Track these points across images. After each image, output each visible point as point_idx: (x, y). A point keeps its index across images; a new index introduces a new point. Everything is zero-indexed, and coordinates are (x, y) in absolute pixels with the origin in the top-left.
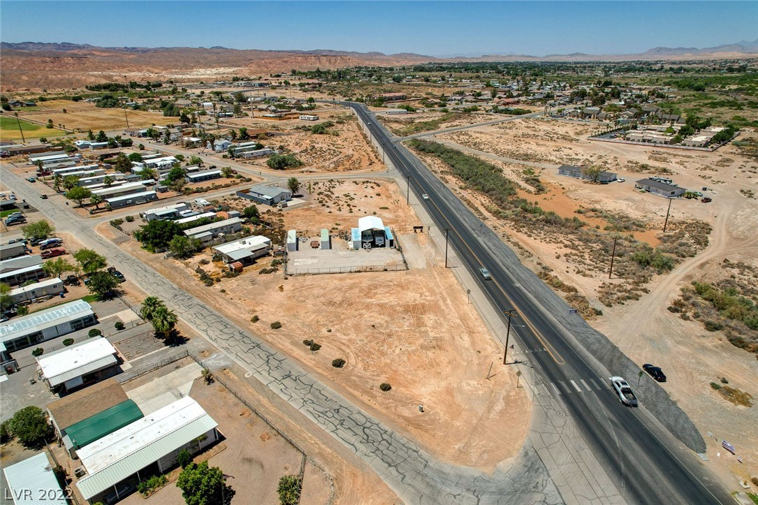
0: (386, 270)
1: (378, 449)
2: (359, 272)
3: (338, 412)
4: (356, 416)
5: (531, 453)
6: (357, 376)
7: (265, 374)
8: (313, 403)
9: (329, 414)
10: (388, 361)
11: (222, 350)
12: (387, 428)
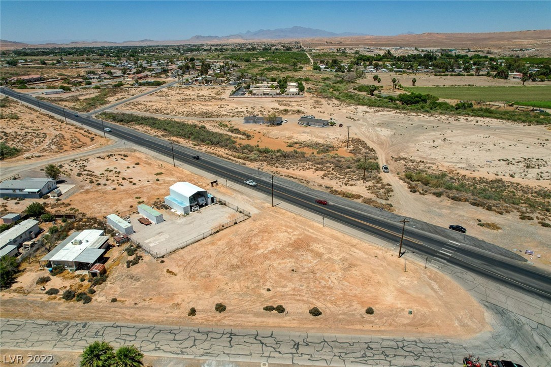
0: (236, 223)
1: (431, 358)
2: (218, 232)
3: (372, 349)
4: (385, 344)
5: (487, 304)
6: (341, 314)
7: (277, 354)
8: (346, 354)
9: (368, 354)
10: (340, 291)
11: (204, 358)
12: (412, 339)
